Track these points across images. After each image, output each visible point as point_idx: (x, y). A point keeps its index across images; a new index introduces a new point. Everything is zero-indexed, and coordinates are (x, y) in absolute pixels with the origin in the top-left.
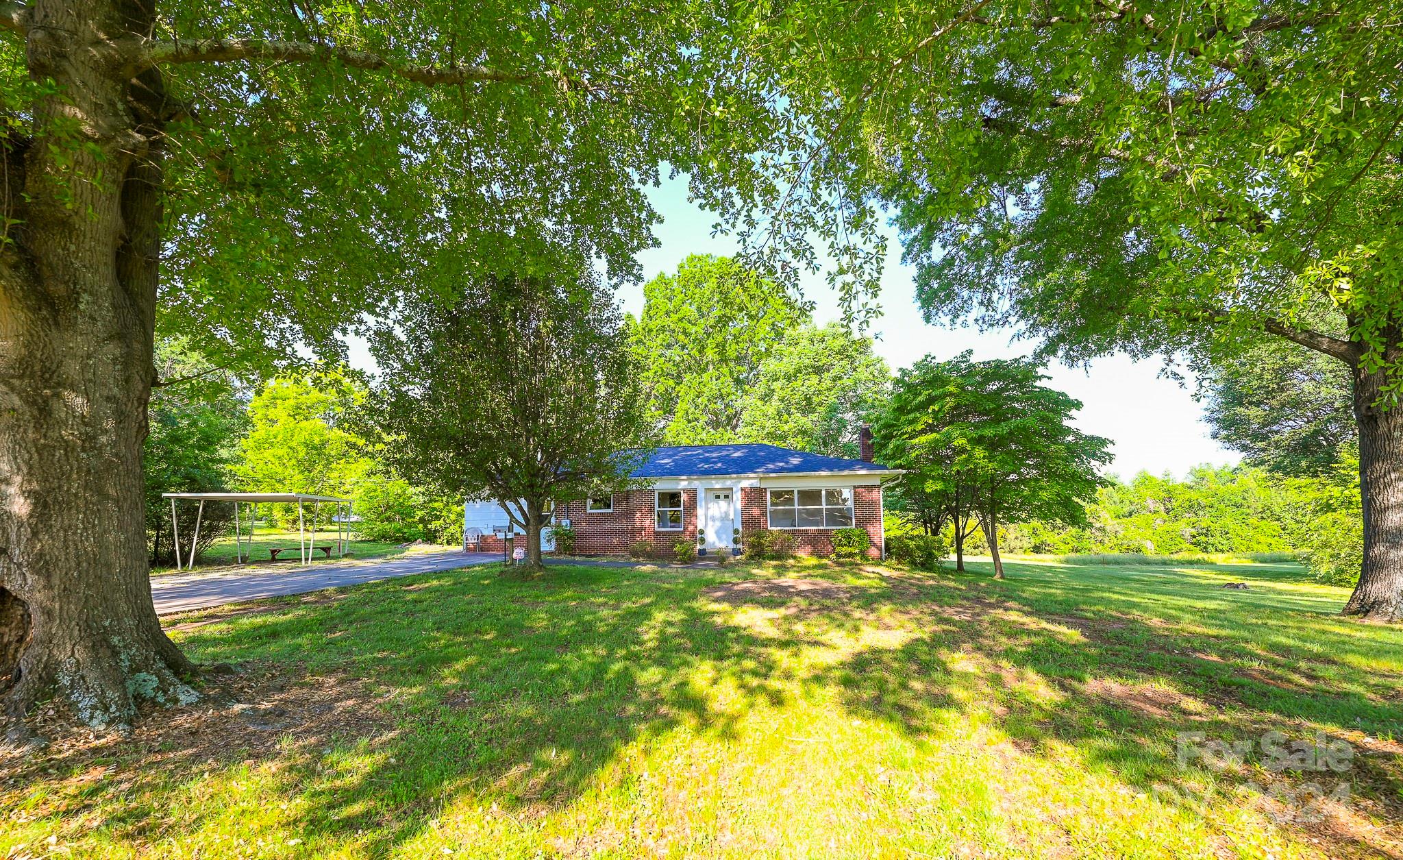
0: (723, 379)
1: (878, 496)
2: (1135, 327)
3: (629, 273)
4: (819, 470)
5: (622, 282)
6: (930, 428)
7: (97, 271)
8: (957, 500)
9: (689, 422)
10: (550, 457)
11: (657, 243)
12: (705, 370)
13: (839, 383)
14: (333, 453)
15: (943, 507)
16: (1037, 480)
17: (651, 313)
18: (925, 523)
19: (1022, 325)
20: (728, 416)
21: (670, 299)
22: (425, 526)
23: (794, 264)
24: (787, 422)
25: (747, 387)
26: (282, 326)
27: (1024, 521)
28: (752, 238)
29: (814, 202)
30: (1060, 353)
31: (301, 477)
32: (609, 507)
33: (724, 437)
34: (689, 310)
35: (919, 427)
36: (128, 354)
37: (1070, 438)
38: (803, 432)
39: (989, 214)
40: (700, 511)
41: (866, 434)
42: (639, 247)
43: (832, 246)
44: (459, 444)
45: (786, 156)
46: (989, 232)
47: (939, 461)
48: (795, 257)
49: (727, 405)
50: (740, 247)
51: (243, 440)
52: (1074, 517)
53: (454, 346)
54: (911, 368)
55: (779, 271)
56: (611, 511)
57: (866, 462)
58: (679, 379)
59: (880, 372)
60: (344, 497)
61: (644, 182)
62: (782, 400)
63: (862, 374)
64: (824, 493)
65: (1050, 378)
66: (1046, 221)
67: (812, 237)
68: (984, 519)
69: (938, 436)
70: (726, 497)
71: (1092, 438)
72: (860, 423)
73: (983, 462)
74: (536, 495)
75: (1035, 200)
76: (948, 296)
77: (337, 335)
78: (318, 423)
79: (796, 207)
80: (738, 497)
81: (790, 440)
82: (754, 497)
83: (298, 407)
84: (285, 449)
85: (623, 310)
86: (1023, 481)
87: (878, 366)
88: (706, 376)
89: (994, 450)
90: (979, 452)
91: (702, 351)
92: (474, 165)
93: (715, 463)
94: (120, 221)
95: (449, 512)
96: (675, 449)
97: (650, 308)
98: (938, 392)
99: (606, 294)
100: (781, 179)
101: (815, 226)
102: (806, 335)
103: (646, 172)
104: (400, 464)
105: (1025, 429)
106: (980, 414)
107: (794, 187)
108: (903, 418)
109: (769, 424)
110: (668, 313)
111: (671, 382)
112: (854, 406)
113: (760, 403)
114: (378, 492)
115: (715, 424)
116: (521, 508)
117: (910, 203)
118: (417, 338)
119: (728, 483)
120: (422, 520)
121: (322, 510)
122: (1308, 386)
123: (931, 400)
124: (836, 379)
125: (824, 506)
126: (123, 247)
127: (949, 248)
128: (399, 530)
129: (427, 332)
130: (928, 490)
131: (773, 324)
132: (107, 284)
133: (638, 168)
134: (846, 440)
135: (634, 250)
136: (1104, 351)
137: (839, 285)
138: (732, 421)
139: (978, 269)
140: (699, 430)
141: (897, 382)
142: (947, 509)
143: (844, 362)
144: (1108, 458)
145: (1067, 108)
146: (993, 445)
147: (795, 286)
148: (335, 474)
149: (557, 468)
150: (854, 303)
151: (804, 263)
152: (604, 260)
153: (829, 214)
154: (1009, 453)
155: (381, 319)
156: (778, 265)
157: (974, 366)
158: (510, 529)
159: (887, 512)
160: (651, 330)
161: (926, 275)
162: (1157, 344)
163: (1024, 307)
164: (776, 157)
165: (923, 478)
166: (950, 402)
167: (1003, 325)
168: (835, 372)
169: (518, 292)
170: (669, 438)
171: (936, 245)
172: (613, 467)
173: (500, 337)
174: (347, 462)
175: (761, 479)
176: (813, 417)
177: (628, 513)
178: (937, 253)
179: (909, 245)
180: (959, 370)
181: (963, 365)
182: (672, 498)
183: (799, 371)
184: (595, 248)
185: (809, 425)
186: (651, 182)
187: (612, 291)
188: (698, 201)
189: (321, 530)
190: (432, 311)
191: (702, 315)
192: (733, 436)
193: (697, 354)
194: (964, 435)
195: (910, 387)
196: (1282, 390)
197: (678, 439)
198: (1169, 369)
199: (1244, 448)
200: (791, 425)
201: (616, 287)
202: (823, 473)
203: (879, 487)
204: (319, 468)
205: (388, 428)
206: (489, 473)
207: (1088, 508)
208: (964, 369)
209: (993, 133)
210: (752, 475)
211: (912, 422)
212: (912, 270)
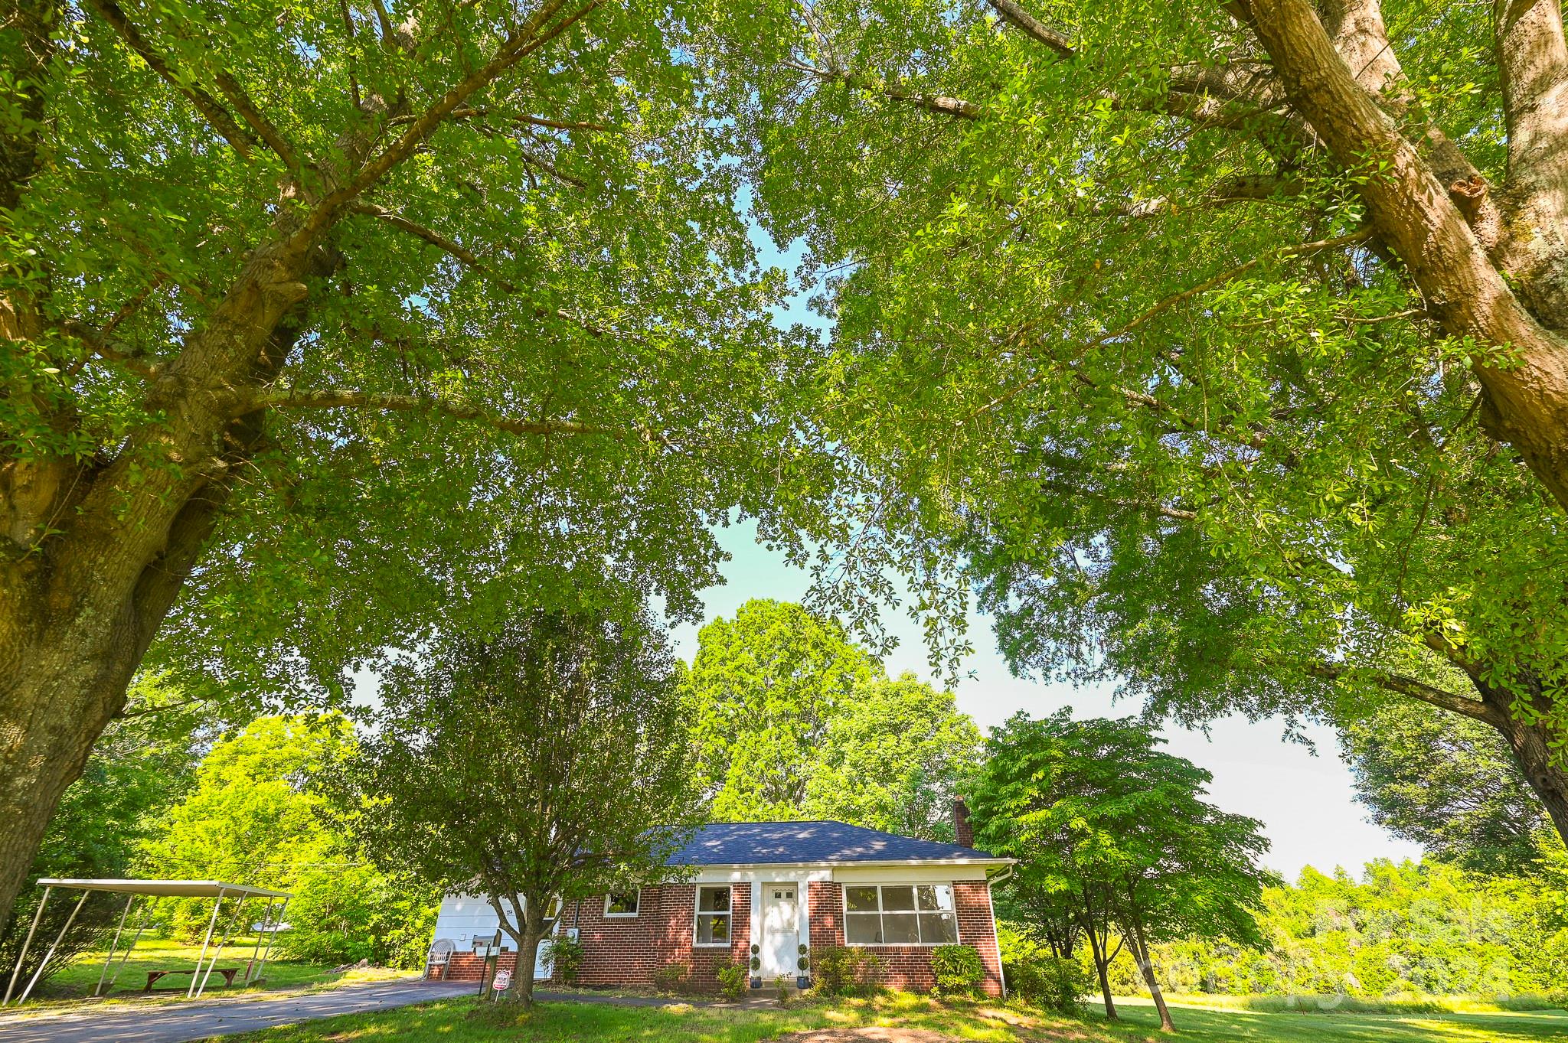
0: (784, 738)
1: (986, 898)
2: (1244, 684)
3: (688, 611)
4: (907, 857)
5: (680, 621)
6: (1037, 804)
7: (115, 584)
8: (1088, 904)
9: (742, 792)
10: (566, 834)
11: (722, 581)
12: (763, 727)
13: (920, 744)
14: (286, 827)
15: (1071, 915)
16: (1184, 876)
17: (705, 660)
18: (1051, 939)
19: (1122, 681)
20: (789, 785)
21: (727, 646)
22: (378, 939)
23: (872, 599)
24: (861, 794)
25: (813, 749)
26: (287, 659)
27: (1181, 936)
28: (827, 573)
29: (889, 540)
30: (1172, 711)
31: (233, 859)
32: (633, 910)
33: (783, 811)
34: (747, 658)
35: (1025, 801)
36: (103, 676)
37: (1209, 818)
38: (882, 808)
39: (1062, 567)
40: (755, 919)
41: (960, 809)
42: (703, 585)
43: (911, 581)
44: (454, 812)
45: (860, 498)
46: (1063, 583)
47: (1056, 847)
48: (872, 592)
49: (789, 771)
50: (814, 581)
51: (176, 806)
52: (1245, 933)
53: (478, 687)
54: (1003, 726)
55: (857, 606)
56: (635, 915)
57: (964, 847)
58: (732, 737)
59: (967, 732)
60: (283, 890)
61: (713, 523)
62: (855, 765)
63: (946, 735)
64: (915, 891)
65: (1165, 741)
66: (1120, 573)
67: (889, 573)
68: (1129, 934)
69: (1049, 814)
70: (789, 895)
71: (1235, 818)
72: (951, 796)
73: (1113, 852)
74: (538, 889)
75: (1104, 552)
76: (1033, 646)
77: (347, 671)
78: (281, 785)
79: (871, 544)
80: (804, 897)
81: (866, 818)
82: (826, 896)
83: (262, 765)
84: (227, 821)
85: (677, 654)
86: (1164, 878)
87: (964, 725)
88: (764, 734)
89: (1121, 833)
90: (1105, 839)
91: (761, 704)
92: (544, 502)
93: (776, 846)
94: (165, 538)
95: (417, 916)
96: (724, 827)
97: (704, 654)
98: (1038, 756)
99: (659, 635)
100: (854, 518)
101: (891, 562)
102: (878, 689)
103: (716, 514)
104: (373, 840)
105: (1152, 804)
106: (1094, 785)
107: (868, 526)
108: (1003, 790)
109: (840, 796)
110: (723, 661)
111: (722, 741)
112: (943, 774)
113: (828, 769)
114: (329, 885)
115: (774, 796)
116: (517, 907)
117: (979, 553)
118: (437, 677)
119: (792, 876)
120: (377, 930)
121: (244, 912)
122: (1459, 757)
123: (1034, 766)
124: (915, 740)
125: (917, 911)
126: (155, 563)
127: (1025, 597)
128: (339, 945)
129: (451, 672)
130: (1051, 891)
131: (842, 675)
132: (119, 599)
133: (708, 511)
134: (936, 819)
135: (697, 587)
136: (1219, 709)
137: (922, 620)
138: (796, 792)
139: (1061, 619)
140: (753, 803)
141: (991, 744)
142: (1077, 918)
143: (923, 720)
144: (1262, 844)
145: (1114, 474)
146: (1119, 827)
147: (874, 621)
148: (279, 857)
149: (575, 849)
150: (940, 640)
151: (882, 599)
152: (663, 597)
153: (906, 551)
154: (1140, 837)
155: (406, 653)
156: (855, 600)
157: (1076, 725)
158: (497, 940)
159: (1000, 922)
160: (703, 679)
161: (1006, 626)
162: (1274, 703)
163: (1118, 660)
164: (850, 498)
165: (1041, 872)
166: (1057, 769)
167: (1100, 679)
168: (913, 731)
169: (564, 630)
170: (717, 812)
171: (1012, 594)
172: (647, 848)
173: (533, 677)
174: (301, 840)
175: (834, 869)
176: (893, 786)
177: (658, 920)
178: (1014, 603)
179: (983, 594)
180: (1059, 731)
181: (1064, 724)
182: (717, 897)
183: (873, 729)
184: (655, 584)
185: (889, 799)
186: (720, 523)
187: (668, 630)
188: (766, 543)
189: (231, 944)
190: (462, 649)
191: (762, 664)
192: (795, 812)
193: (755, 708)
194: (1081, 814)
195: (1005, 749)
196: (1434, 761)
197: (727, 814)
198: (1294, 731)
199: (1421, 837)
200: (867, 797)
201: (673, 626)
202: (913, 862)
203: (985, 882)
204: (261, 847)
205: (371, 789)
206: (485, 854)
207: (1259, 919)
208: (1062, 727)
209: (1049, 492)
210: (823, 864)
211: (1015, 794)
212: (991, 619)
